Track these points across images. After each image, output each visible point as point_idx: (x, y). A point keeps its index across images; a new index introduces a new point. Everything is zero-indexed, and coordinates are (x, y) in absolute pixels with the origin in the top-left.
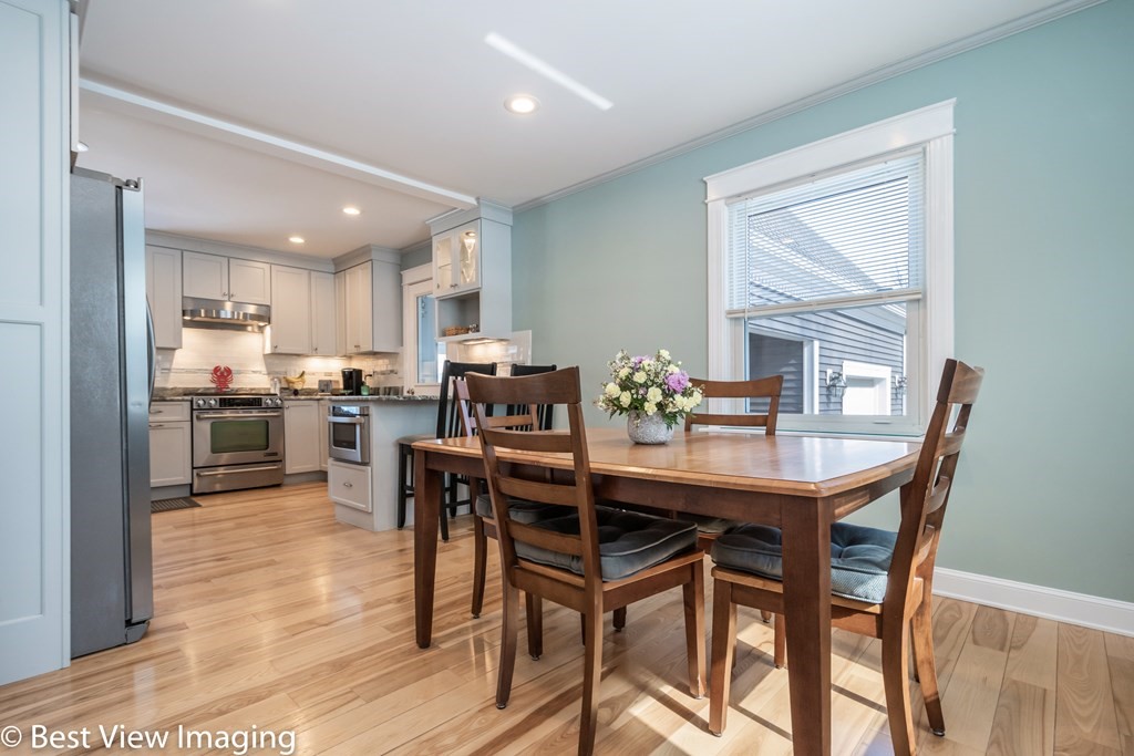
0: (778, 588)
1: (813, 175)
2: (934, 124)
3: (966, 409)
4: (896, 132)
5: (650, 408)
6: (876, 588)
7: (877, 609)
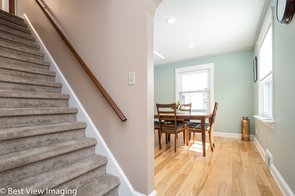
0: (201, 130)
1: (193, 71)
2: (211, 66)
3: (217, 107)
4: (205, 66)
5: (179, 108)
6: (208, 128)
7: (208, 130)
